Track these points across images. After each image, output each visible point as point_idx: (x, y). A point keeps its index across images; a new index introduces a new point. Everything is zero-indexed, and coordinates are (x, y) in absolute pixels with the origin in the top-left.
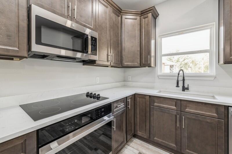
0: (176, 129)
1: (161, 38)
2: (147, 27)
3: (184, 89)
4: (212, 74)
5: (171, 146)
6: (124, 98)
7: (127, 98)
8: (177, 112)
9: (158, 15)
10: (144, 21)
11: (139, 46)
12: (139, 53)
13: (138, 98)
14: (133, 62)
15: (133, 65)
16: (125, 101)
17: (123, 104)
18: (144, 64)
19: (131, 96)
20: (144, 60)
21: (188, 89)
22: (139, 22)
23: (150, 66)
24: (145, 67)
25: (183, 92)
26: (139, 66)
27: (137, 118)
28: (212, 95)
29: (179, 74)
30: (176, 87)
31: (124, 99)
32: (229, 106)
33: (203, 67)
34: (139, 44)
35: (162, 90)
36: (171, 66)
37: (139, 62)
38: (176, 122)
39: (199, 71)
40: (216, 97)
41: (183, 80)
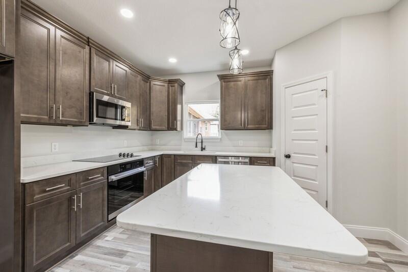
1: (187, 104)
6: (153, 156)
7: (156, 158)
9: (184, 84)
10: (172, 89)
11: (167, 111)
12: (167, 117)
13: (165, 157)
14: (161, 125)
16: (153, 159)
17: (153, 162)
18: (171, 128)
20: (171, 125)
21: (204, 149)
22: (167, 89)
23: (176, 129)
24: (172, 130)
25: (201, 151)
26: (167, 129)
29: (197, 137)
30: (195, 147)
34: (167, 109)
37: (167, 126)
41: (202, 142)
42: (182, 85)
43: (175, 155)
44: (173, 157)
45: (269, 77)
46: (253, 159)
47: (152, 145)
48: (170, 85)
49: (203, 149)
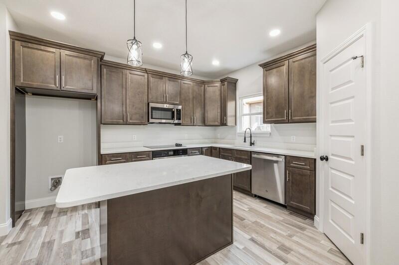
2: (224, 93)
7: (203, 149)
9: (237, 80)
10: (223, 88)
12: (219, 114)
18: (222, 124)
19: (207, 148)
22: (219, 88)
29: (246, 132)
30: (244, 142)
31: (199, 149)
34: (219, 107)
37: (220, 122)
41: (251, 137)
42: (235, 82)
44: (218, 149)
46: (288, 159)
47: (215, 138)
48: (222, 84)
49: (252, 144)
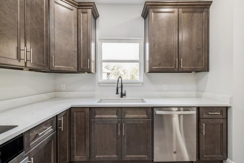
0: (117, 139)
1: (102, 42)
2: (86, 24)
3: (123, 95)
4: (141, 81)
5: (113, 157)
6: (53, 117)
7: (58, 117)
8: (118, 120)
9: (98, 16)
10: (83, 17)
11: (76, 46)
12: (76, 54)
13: (75, 113)
14: (67, 65)
15: (67, 70)
16: (55, 122)
17: (51, 128)
18: (82, 69)
19: (64, 113)
20: (83, 64)
21: (125, 95)
22: (76, 15)
23: (90, 72)
24: (84, 72)
25: (121, 98)
26: (77, 71)
27: (73, 139)
28: (141, 99)
29: (118, 81)
30: (116, 94)
31: (51, 120)
32: (153, 107)
33: (130, 76)
34: (77, 43)
35: (102, 98)
36: (108, 74)
37: (77, 67)
38: (117, 132)
39: (127, 79)
40: (145, 100)
41: (122, 87)
42: (95, 16)
43: (90, 108)
44: (87, 111)
45: (205, 10)
46: (201, 110)
47: (55, 91)
48: (80, 10)
